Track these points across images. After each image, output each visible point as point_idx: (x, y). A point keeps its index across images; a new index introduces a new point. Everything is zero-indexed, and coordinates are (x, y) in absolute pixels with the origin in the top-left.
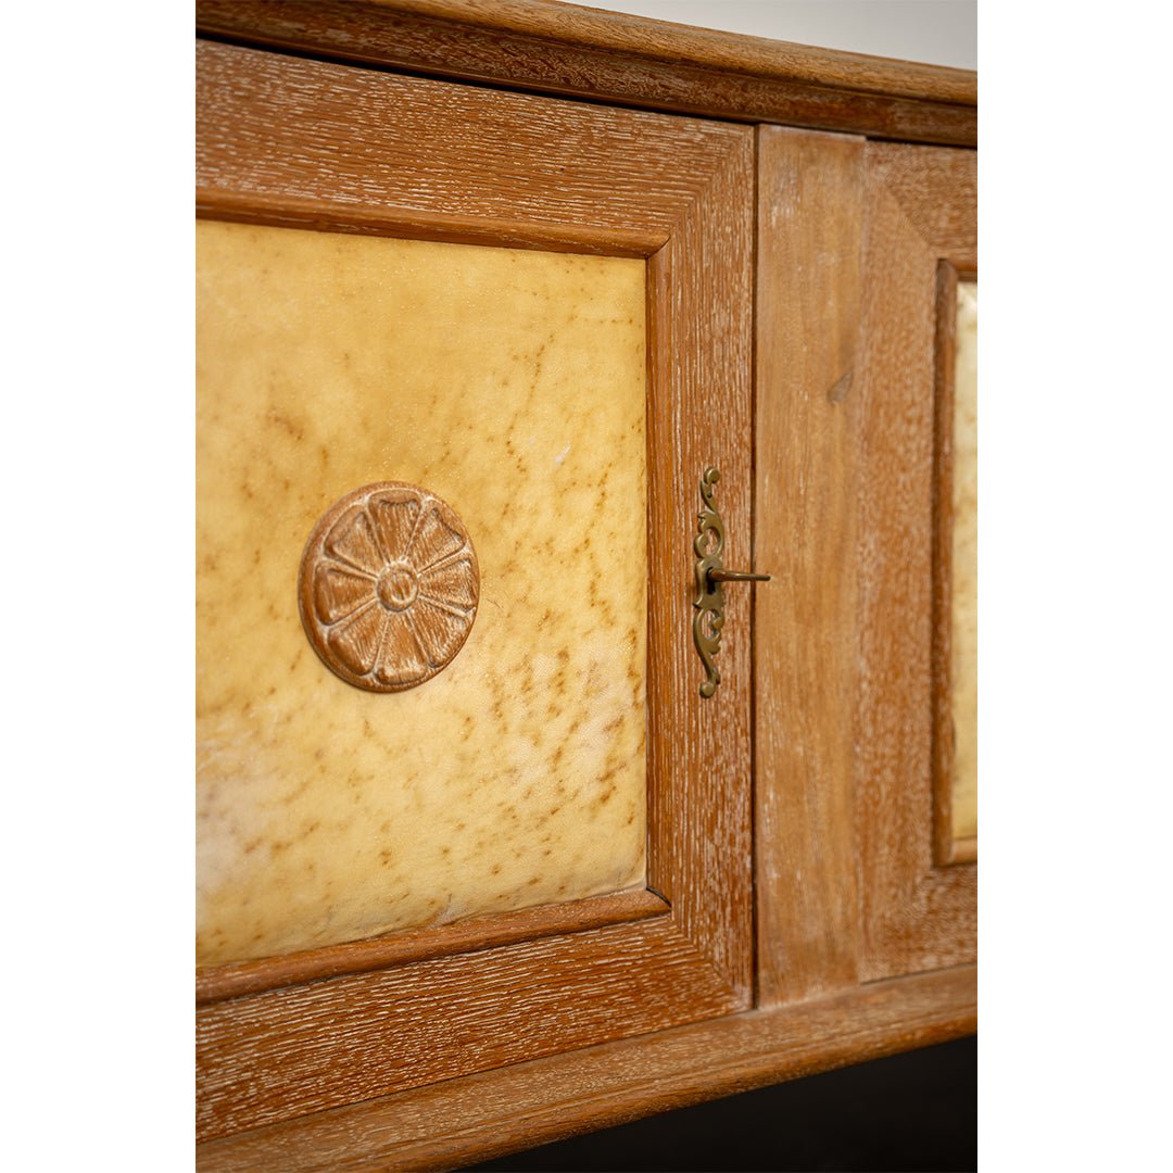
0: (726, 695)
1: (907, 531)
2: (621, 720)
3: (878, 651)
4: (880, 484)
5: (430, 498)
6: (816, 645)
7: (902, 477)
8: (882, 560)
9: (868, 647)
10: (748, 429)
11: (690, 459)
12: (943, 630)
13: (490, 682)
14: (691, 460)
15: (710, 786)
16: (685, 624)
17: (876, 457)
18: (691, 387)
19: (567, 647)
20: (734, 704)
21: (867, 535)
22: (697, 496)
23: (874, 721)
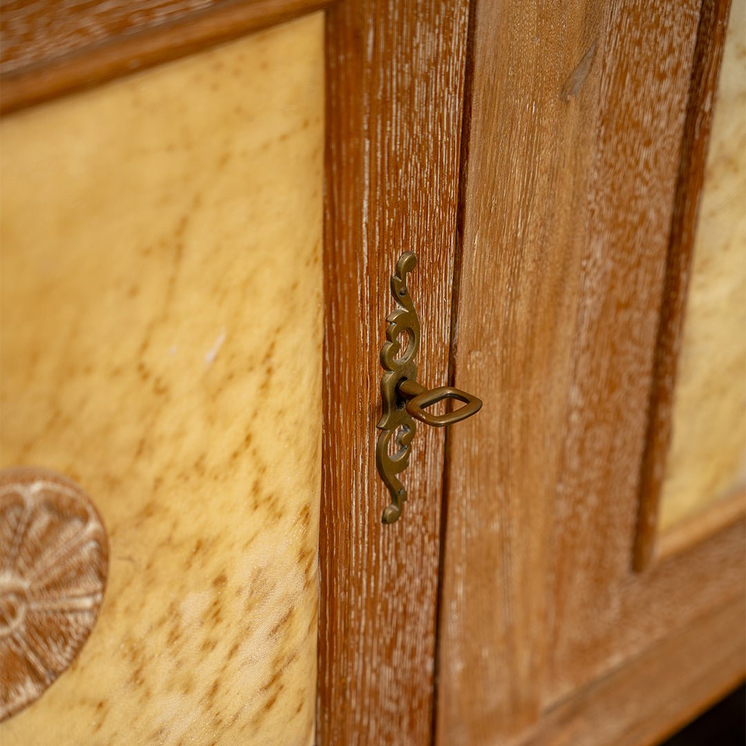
0: (412, 509)
1: (643, 217)
2: (290, 612)
3: (594, 372)
4: (616, 173)
5: (37, 487)
6: (523, 406)
7: (645, 154)
8: (610, 265)
9: (582, 371)
10: (455, 183)
11: (377, 255)
12: (673, 327)
13: (127, 651)
14: (381, 253)
15: (390, 611)
16: (367, 453)
17: (615, 140)
18: (383, 159)
19: (224, 571)
20: (422, 513)
21: (593, 243)
22: (388, 296)
23: (581, 451)
